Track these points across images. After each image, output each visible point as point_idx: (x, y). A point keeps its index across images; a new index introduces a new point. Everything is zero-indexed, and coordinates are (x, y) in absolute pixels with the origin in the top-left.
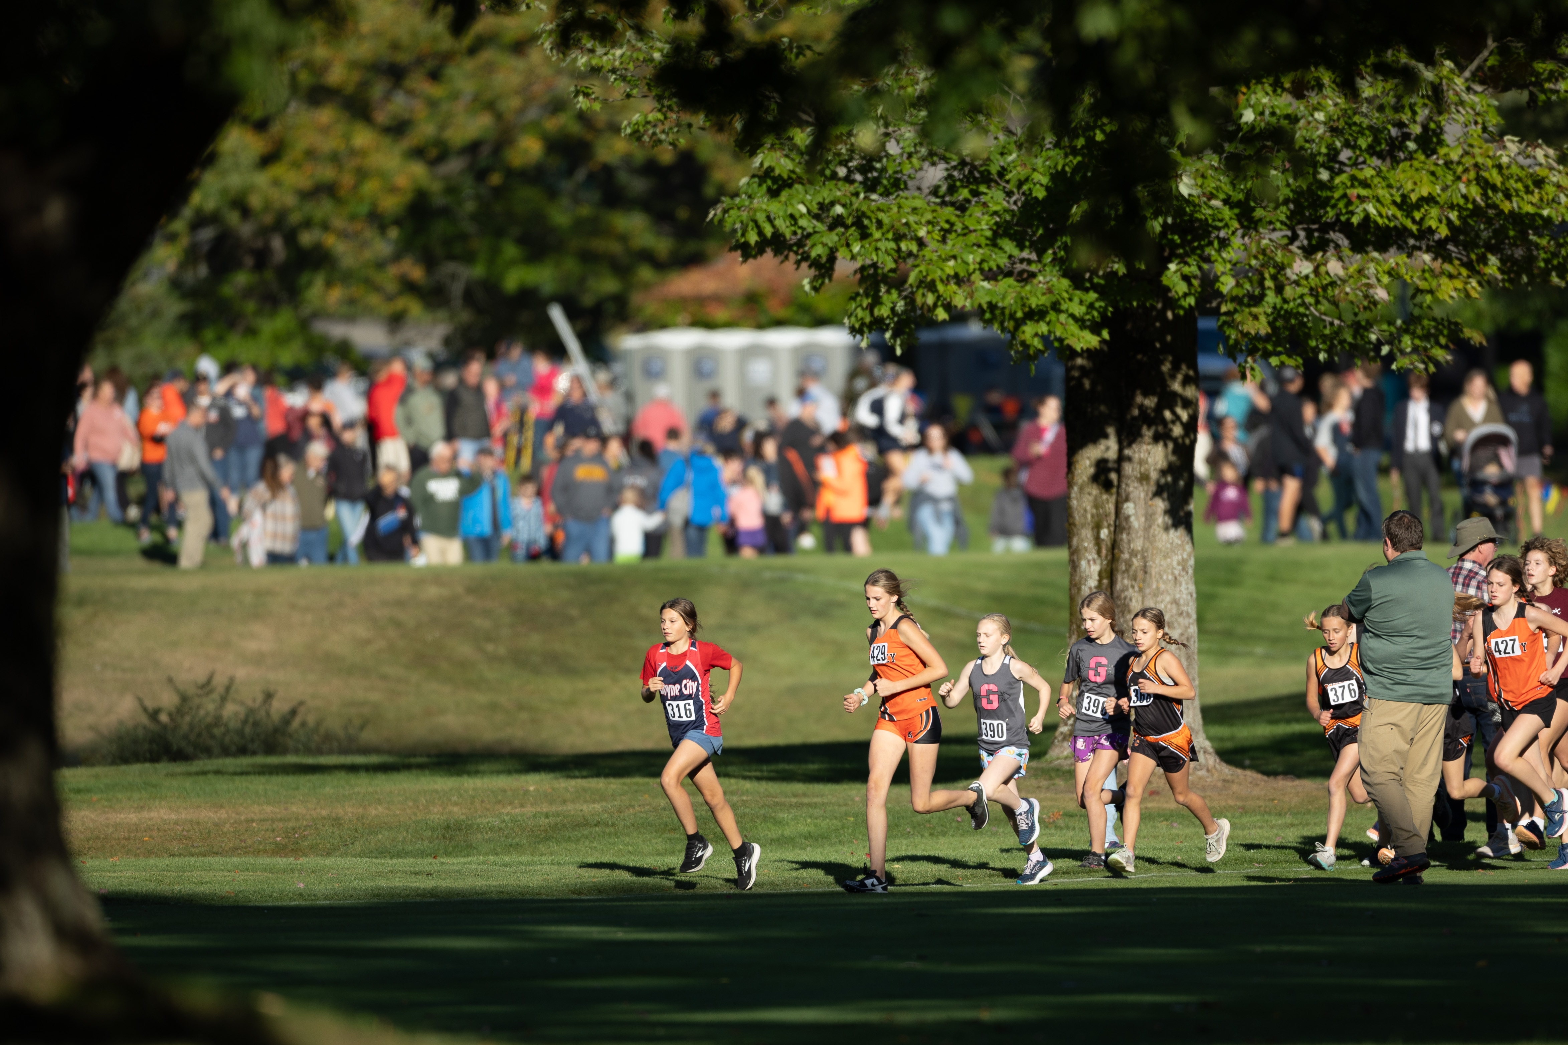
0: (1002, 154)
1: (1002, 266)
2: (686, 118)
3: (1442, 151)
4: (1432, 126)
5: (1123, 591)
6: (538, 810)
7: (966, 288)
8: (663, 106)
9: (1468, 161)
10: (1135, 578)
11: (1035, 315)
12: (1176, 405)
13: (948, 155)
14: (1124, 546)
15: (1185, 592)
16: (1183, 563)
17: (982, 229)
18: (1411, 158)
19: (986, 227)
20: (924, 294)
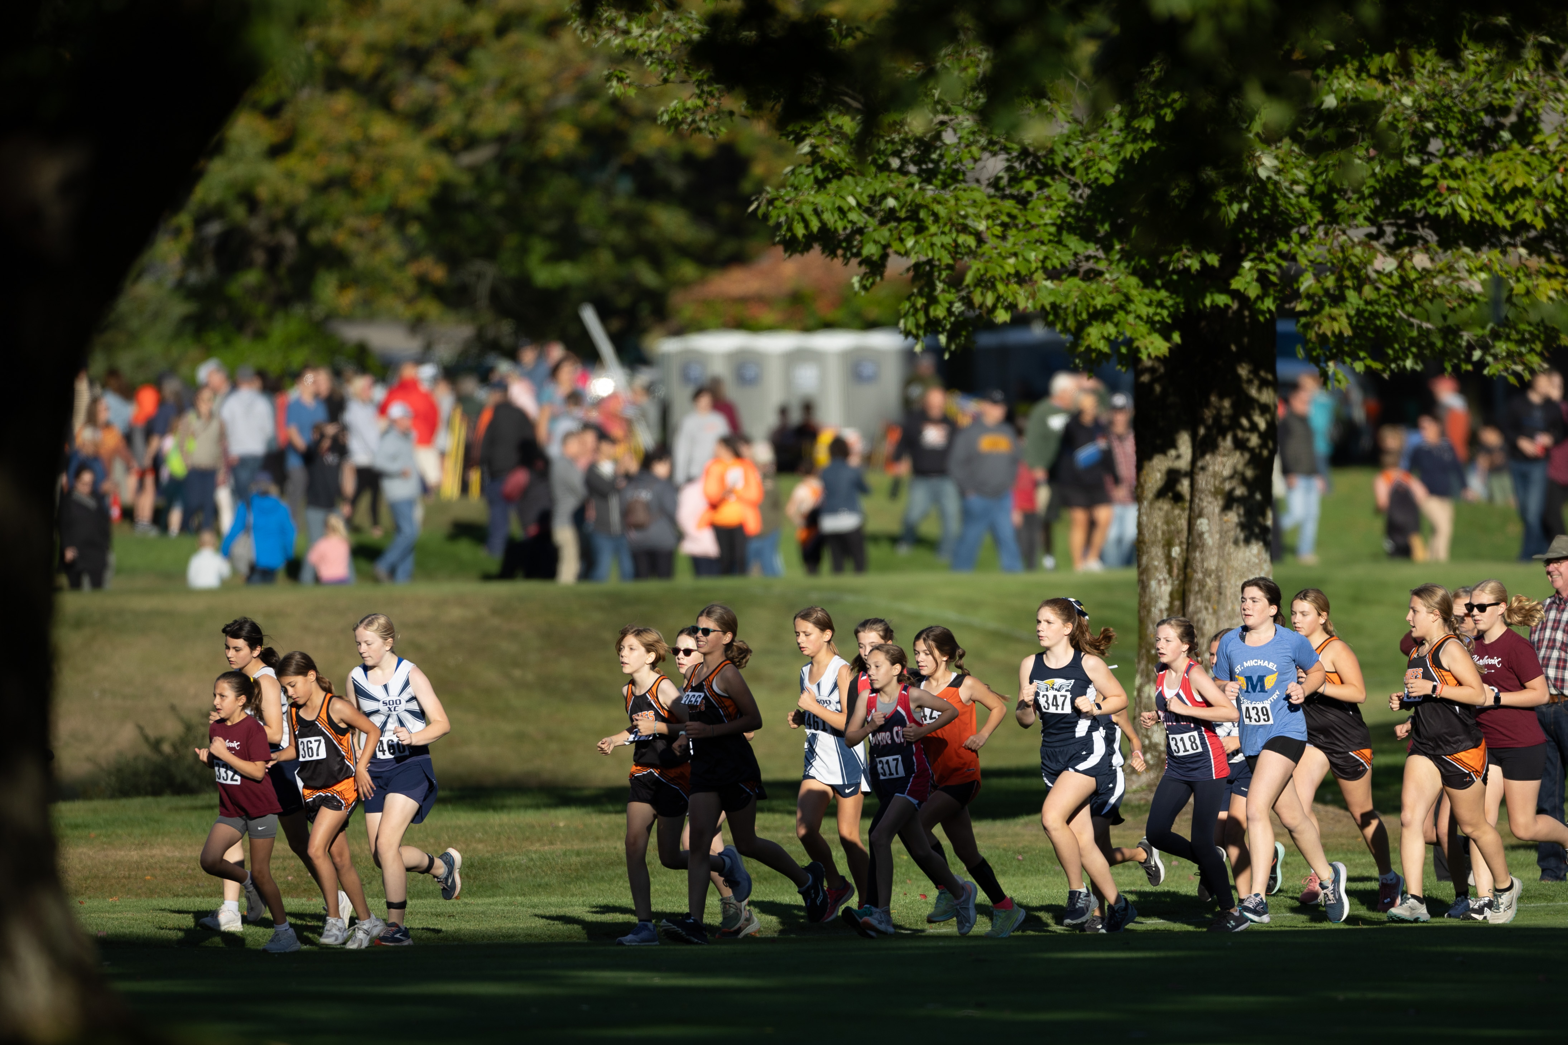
0: (1067, 144)
1: (1067, 264)
2: (727, 104)
3: (1538, 139)
4: (1528, 113)
5: (1196, 613)
6: (569, 847)
7: (1027, 287)
8: (702, 91)
10: (1208, 599)
11: (1104, 315)
12: (1253, 411)
13: (1009, 145)
14: (1197, 565)
17: (1046, 225)
18: (1505, 148)
19: (1049, 221)
20: (982, 294)
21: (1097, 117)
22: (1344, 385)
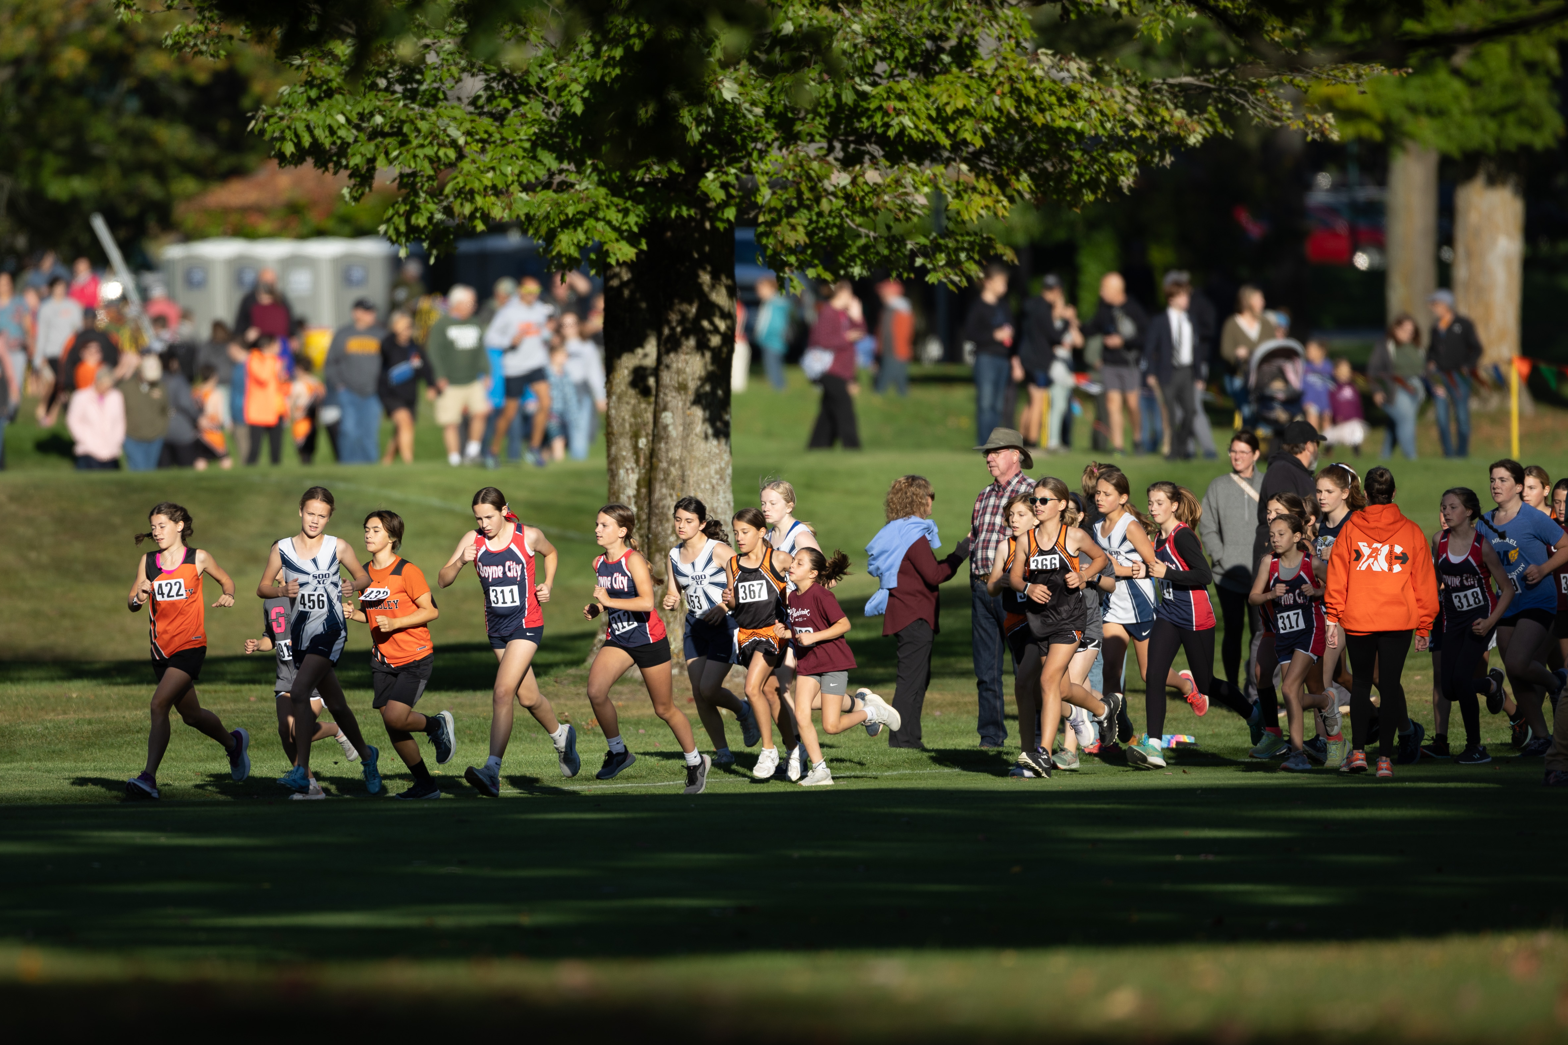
0: (541, 66)
1: (541, 178)
2: (226, 30)
3: (977, 63)
4: (967, 39)
5: (661, 499)
6: (81, 716)
7: (505, 200)
8: (204, 17)
9: (1003, 75)
10: (673, 487)
11: (574, 222)
12: (714, 315)
13: (487, 67)
14: (662, 455)
15: (722, 500)
16: (721, 472)
17: (521, 140)
18: (946, 71)
19: (524, 137)
20: (462, 204)
21: (569, 42)
22: (798, 292)
